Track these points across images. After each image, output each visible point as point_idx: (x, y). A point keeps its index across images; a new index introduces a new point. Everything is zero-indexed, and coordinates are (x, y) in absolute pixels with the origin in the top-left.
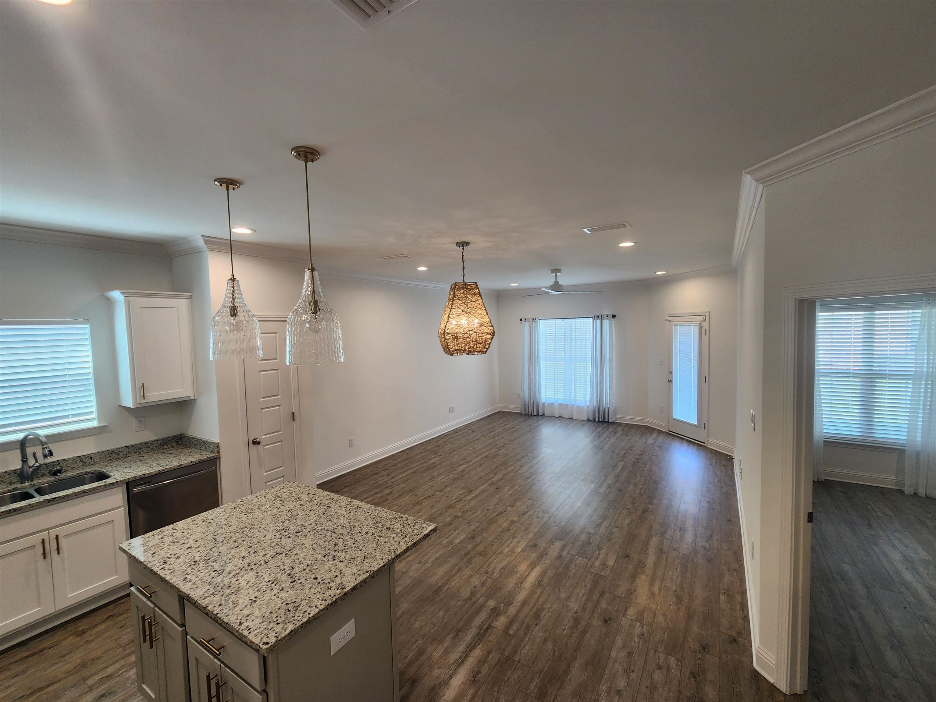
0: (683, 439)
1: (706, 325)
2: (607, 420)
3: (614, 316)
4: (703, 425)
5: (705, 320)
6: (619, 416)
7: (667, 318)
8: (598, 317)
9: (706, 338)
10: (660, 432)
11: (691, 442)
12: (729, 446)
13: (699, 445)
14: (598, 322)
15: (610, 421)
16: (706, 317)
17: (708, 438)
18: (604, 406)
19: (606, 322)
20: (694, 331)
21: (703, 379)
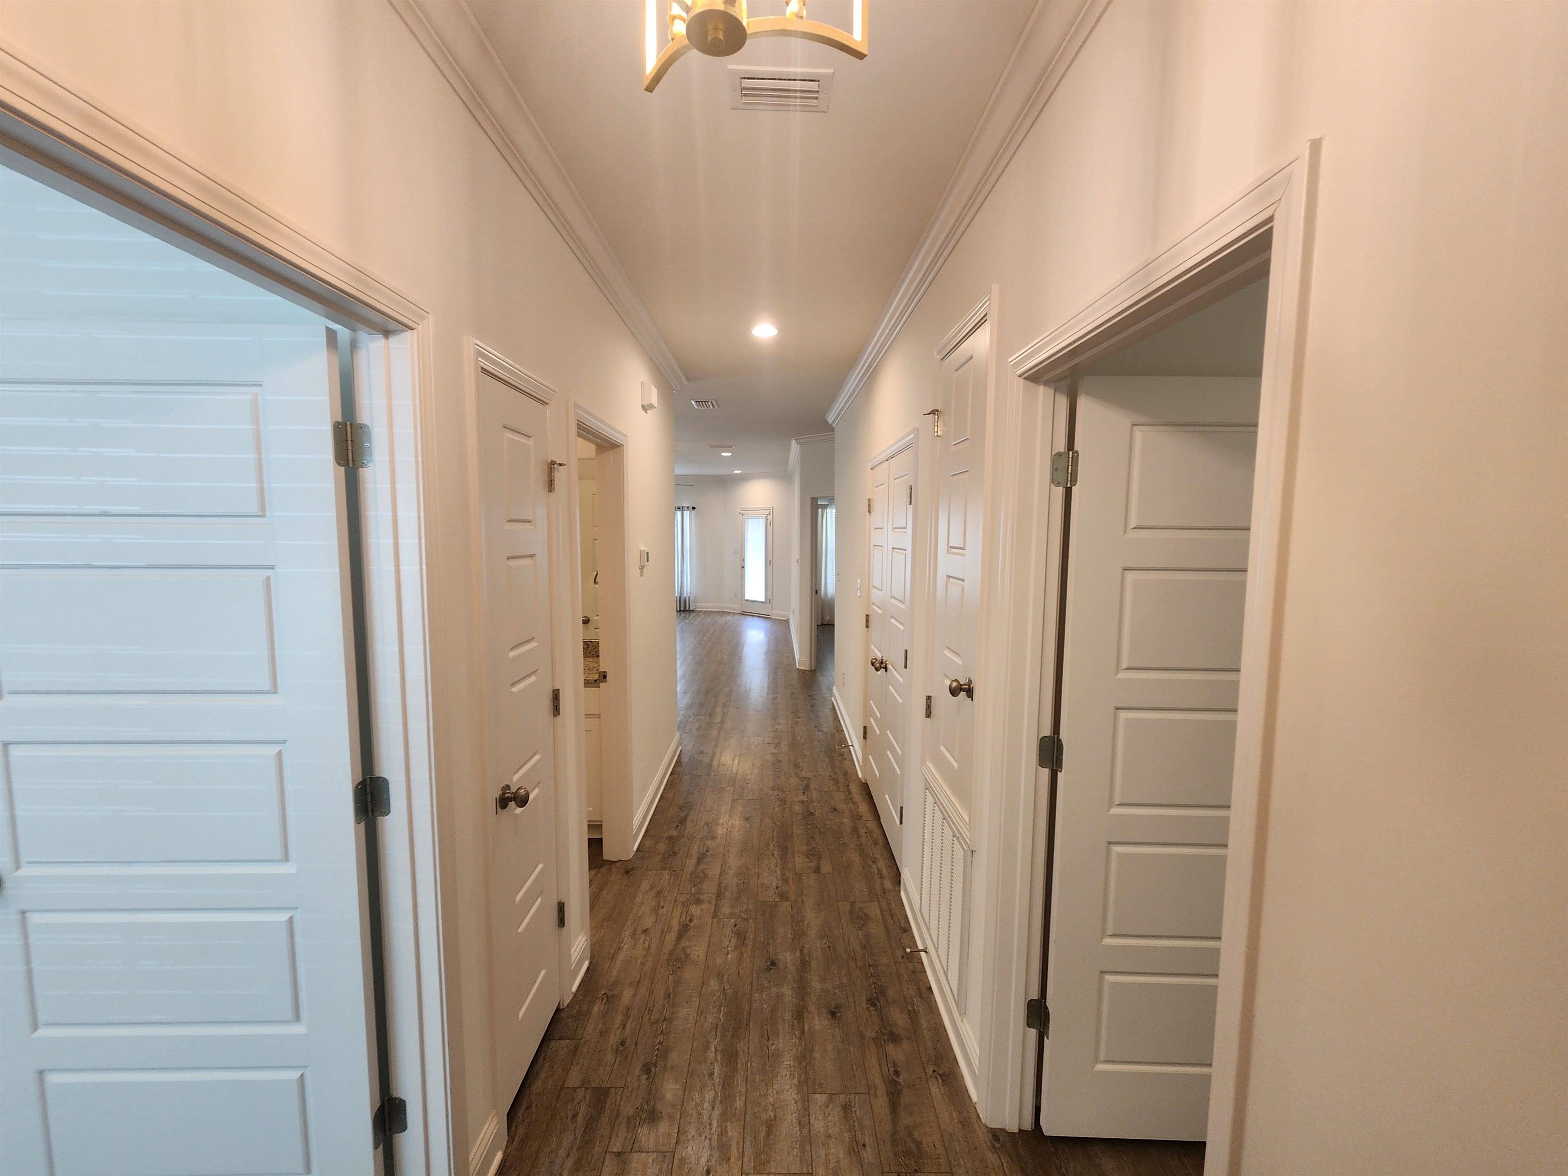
0: (753, 616)
1: (770, 517)
2: (688, 608)
3: (694, 508)
4: (769, 600)
5: (770, 514)
6: (697, 605)
7: (740, 511)
8: (679, 508)
9: (770, 529)
10: (735, 614)
11: (759, 616)
12: (787, 613)
13: (766, 617)
14: (679, 513)
15: (691, 609)
16: (771, 512)
17: (772, 610)
18: (685, 595)
19: (687, 514)
20: (762, 522)
21: (768, 563)
